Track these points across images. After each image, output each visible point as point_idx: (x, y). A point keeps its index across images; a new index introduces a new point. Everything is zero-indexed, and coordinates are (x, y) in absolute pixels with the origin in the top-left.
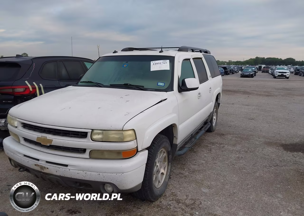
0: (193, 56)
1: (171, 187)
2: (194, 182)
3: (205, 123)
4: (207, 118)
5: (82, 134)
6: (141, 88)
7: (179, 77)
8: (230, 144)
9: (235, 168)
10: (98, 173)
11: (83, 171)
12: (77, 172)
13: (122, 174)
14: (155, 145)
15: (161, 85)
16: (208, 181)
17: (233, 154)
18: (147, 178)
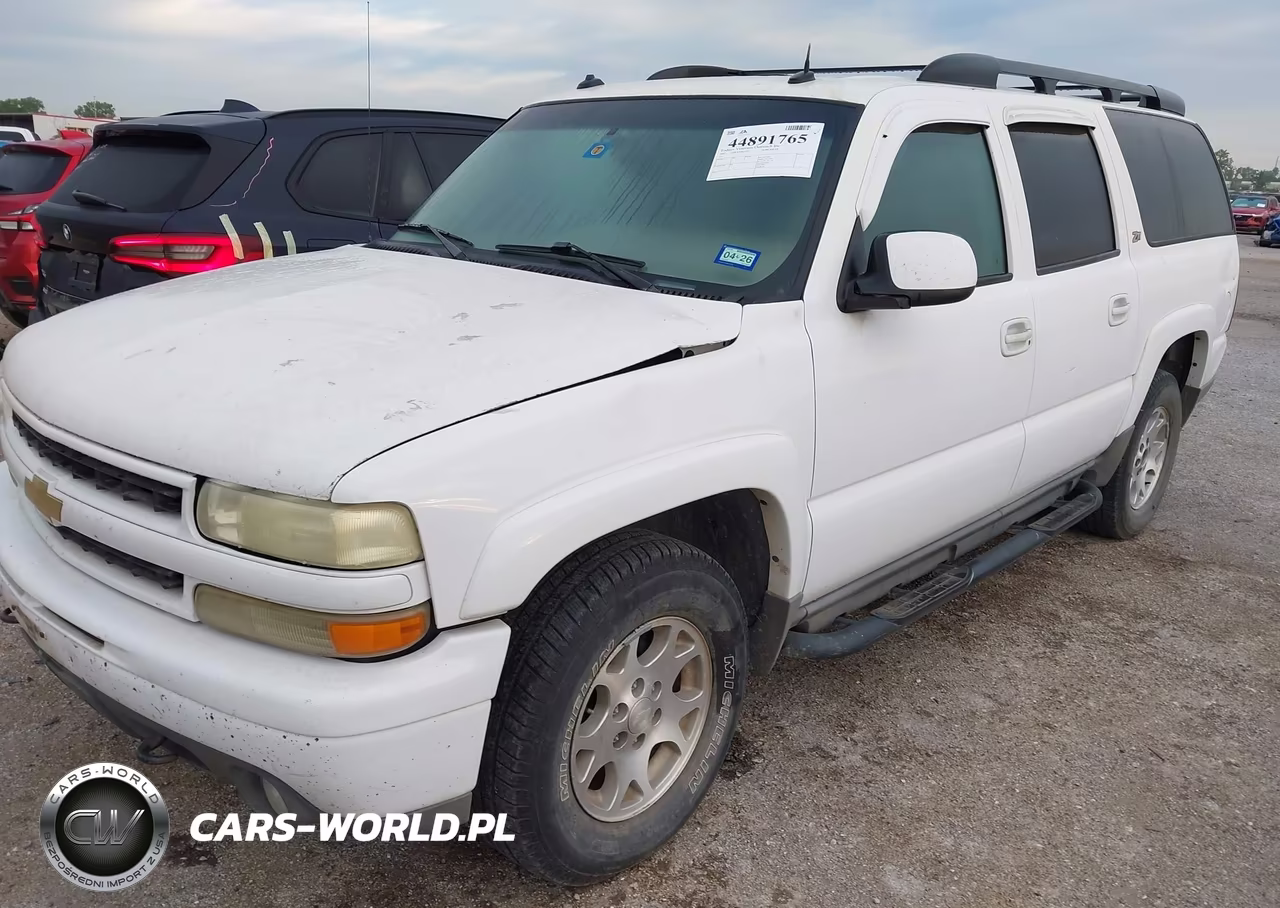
0: (1014, 113)
1: (719, 823)
2: (865, 819)
3: (1074, 487)
4: (1092, 464)
5: (165, 494)
6: (622, 271)
7: (865, 224)
8: (1196, 626)
9: (1160, 777)
10: (208, 711)
11: (154, 682)
12: (131, 679)
13: (312, 741)
14: (594, 598)
15: (736, 261)
16: (952, 825)
17: (1187, 687)
18: (512, 771)
